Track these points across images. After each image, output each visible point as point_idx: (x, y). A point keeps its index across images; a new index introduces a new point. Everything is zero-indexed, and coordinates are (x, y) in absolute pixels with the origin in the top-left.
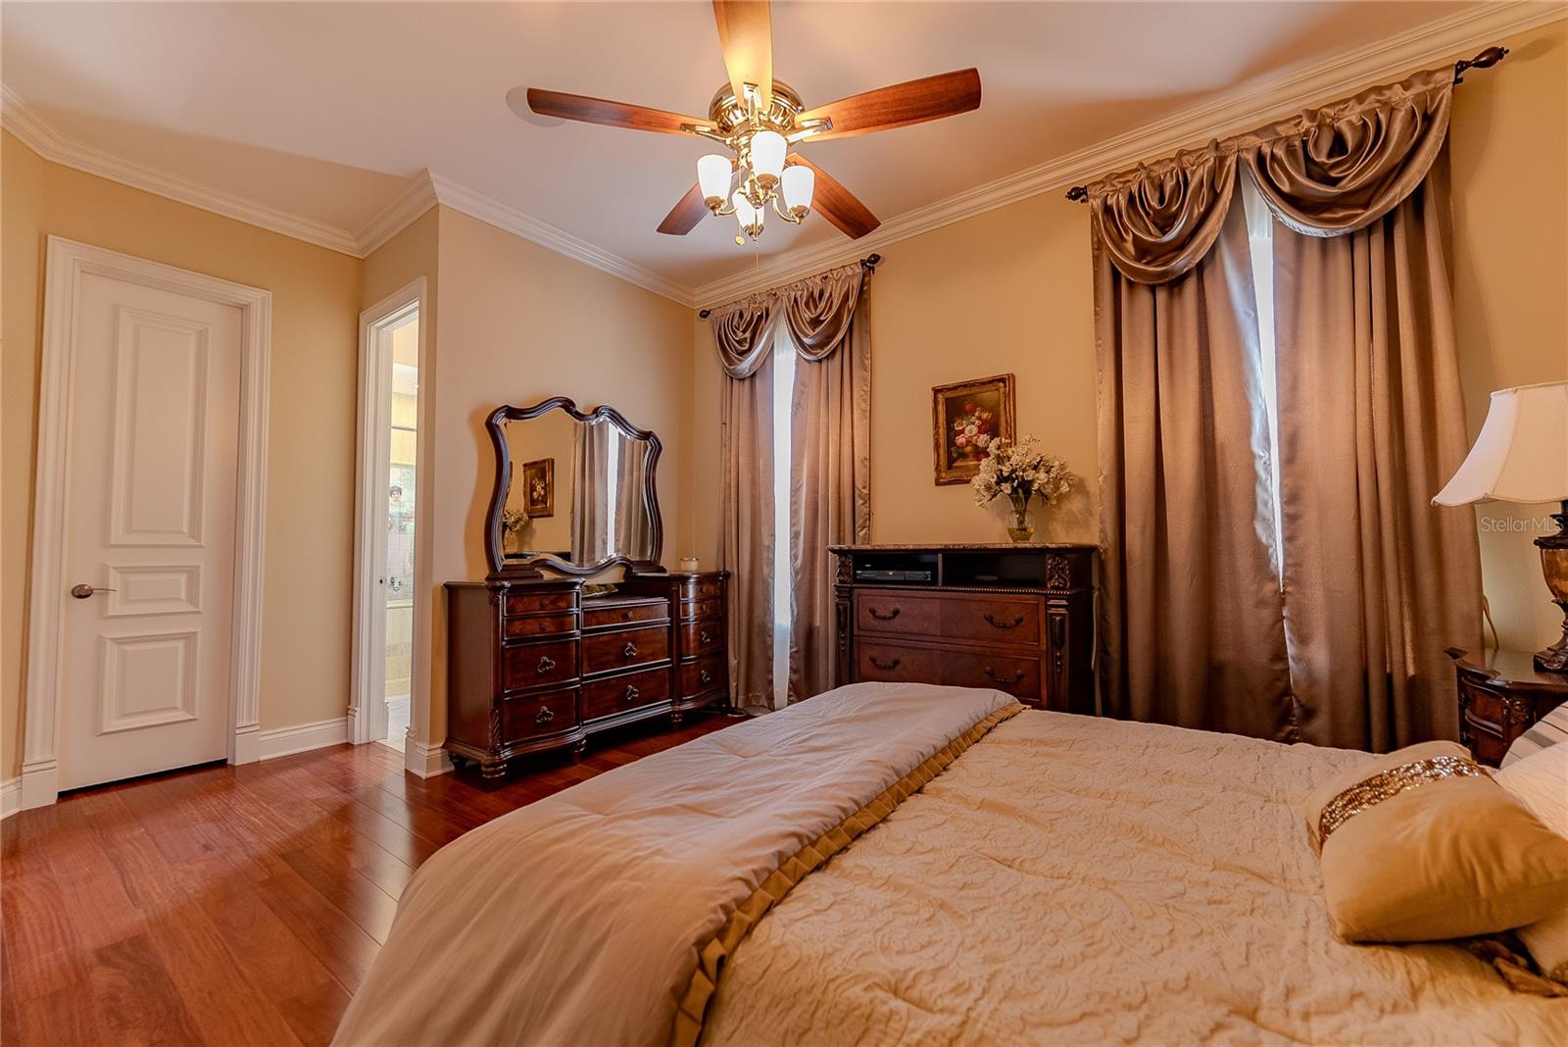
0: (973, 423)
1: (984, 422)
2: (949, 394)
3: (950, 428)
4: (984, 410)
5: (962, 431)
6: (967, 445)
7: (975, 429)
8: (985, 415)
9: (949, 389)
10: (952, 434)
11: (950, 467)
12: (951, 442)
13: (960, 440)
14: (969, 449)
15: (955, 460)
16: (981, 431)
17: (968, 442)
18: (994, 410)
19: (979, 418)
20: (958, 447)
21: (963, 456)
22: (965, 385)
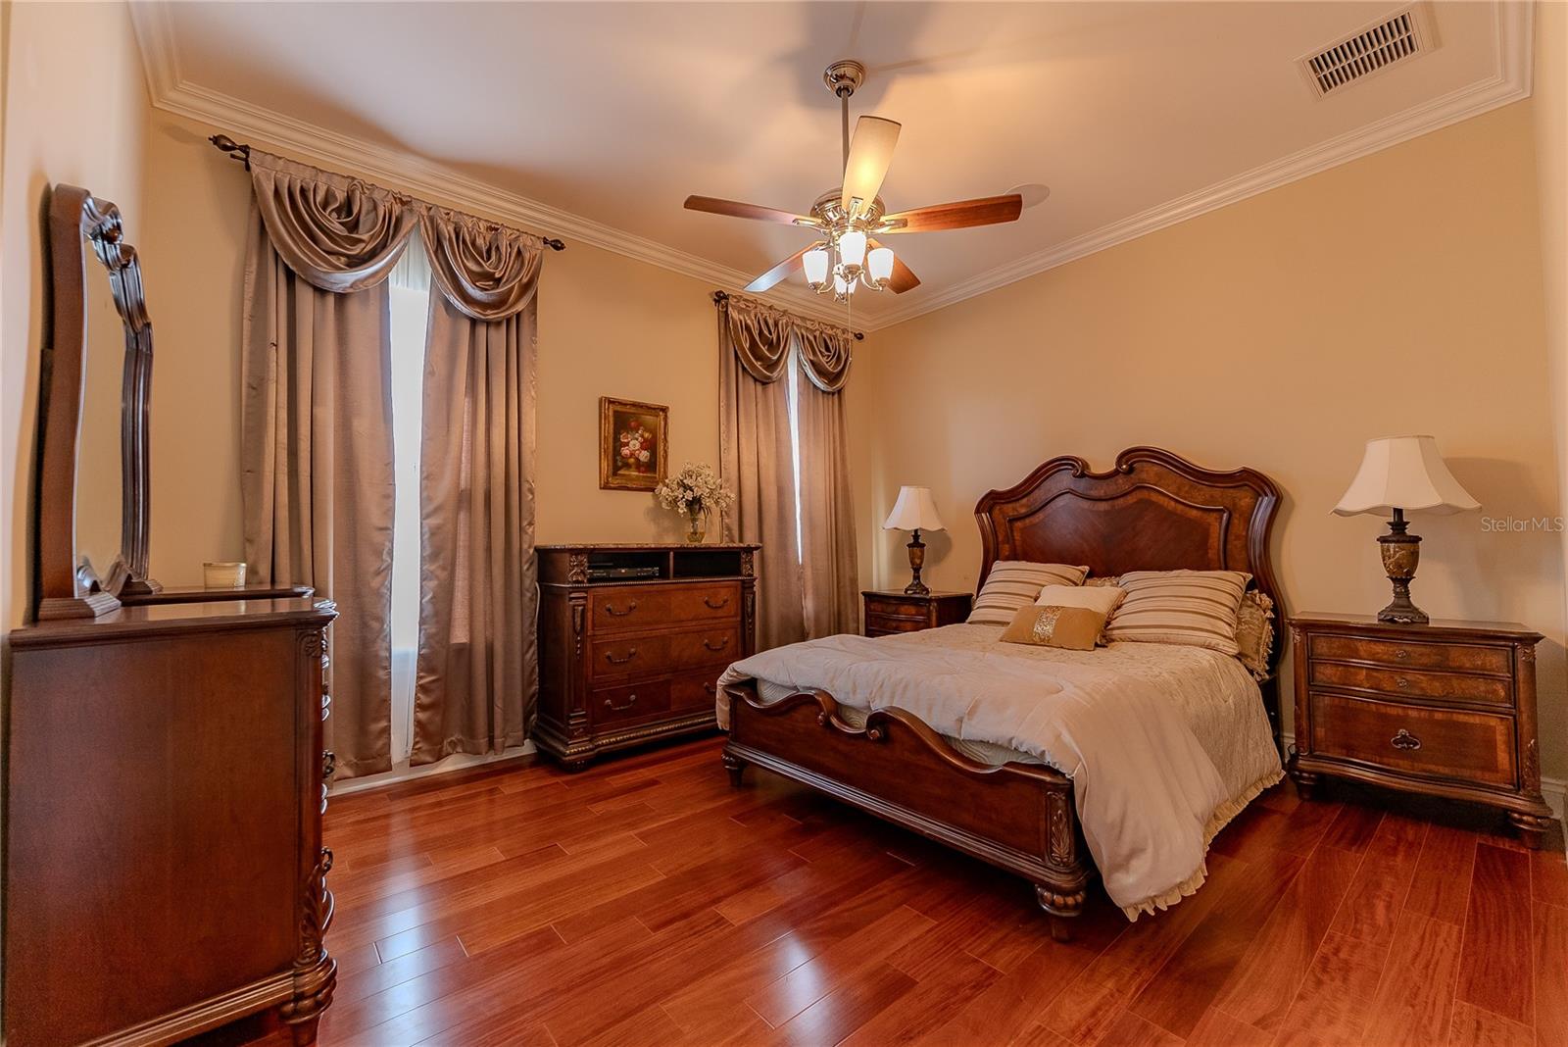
0: (637, 439)
1: (645, 440)
2: (619, 408)
3: (616, 439)
4: (646, 430)
5: (627, 444)
6: (631, 457)
7: (638, 446)
8: (646, 435)
9: (620, 403)
10: (618, 445)
11: (615, 474)
12: (617, 452)
13: (625, 451)
14: (632, 460)
15: (620, 468)
16: (643, 447)
17: (632, 455)
18: (654, 432)
19: (642, 436)
20: (623, 457)
21: (627, 466)
22: (634, 405)
